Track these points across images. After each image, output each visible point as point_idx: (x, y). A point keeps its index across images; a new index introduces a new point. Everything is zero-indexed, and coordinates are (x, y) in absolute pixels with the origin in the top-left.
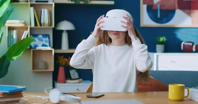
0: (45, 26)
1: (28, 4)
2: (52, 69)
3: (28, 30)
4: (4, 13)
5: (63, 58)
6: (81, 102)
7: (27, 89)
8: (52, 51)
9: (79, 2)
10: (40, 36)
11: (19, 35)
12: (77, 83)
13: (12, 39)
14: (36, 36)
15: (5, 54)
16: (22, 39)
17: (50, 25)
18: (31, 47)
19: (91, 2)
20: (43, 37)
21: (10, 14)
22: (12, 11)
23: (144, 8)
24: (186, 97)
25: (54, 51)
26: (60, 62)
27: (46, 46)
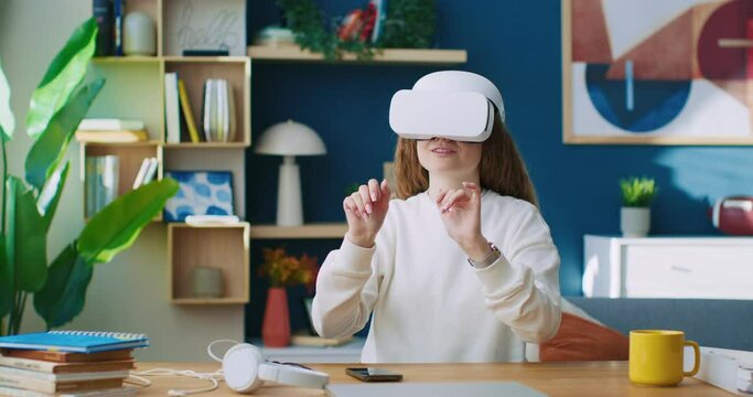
0: (217, 141)
1: (158, 64)
2: (241, 294)
3: (155, 156)
4: (71, 94)
5: (283, 257)
6: (329, 387)
7: (147, 343)
8: (241, 230)
9: (340, 55)
10: (201, 179)
11: (125, 175)
12: (334, 346)
13: (99, 189)
14: (184, 176)
15: (76, 242)
16: (136, 186)
17: (238, 136)
18: (167, 218)
19: (381, 54)
20: (209, 179)
21: (94, 97)
22: (99, 88)
23: (575, 75)
24: (689, 375)
25: (251, 233)
26: (272, 272)
27: (222, 212)
